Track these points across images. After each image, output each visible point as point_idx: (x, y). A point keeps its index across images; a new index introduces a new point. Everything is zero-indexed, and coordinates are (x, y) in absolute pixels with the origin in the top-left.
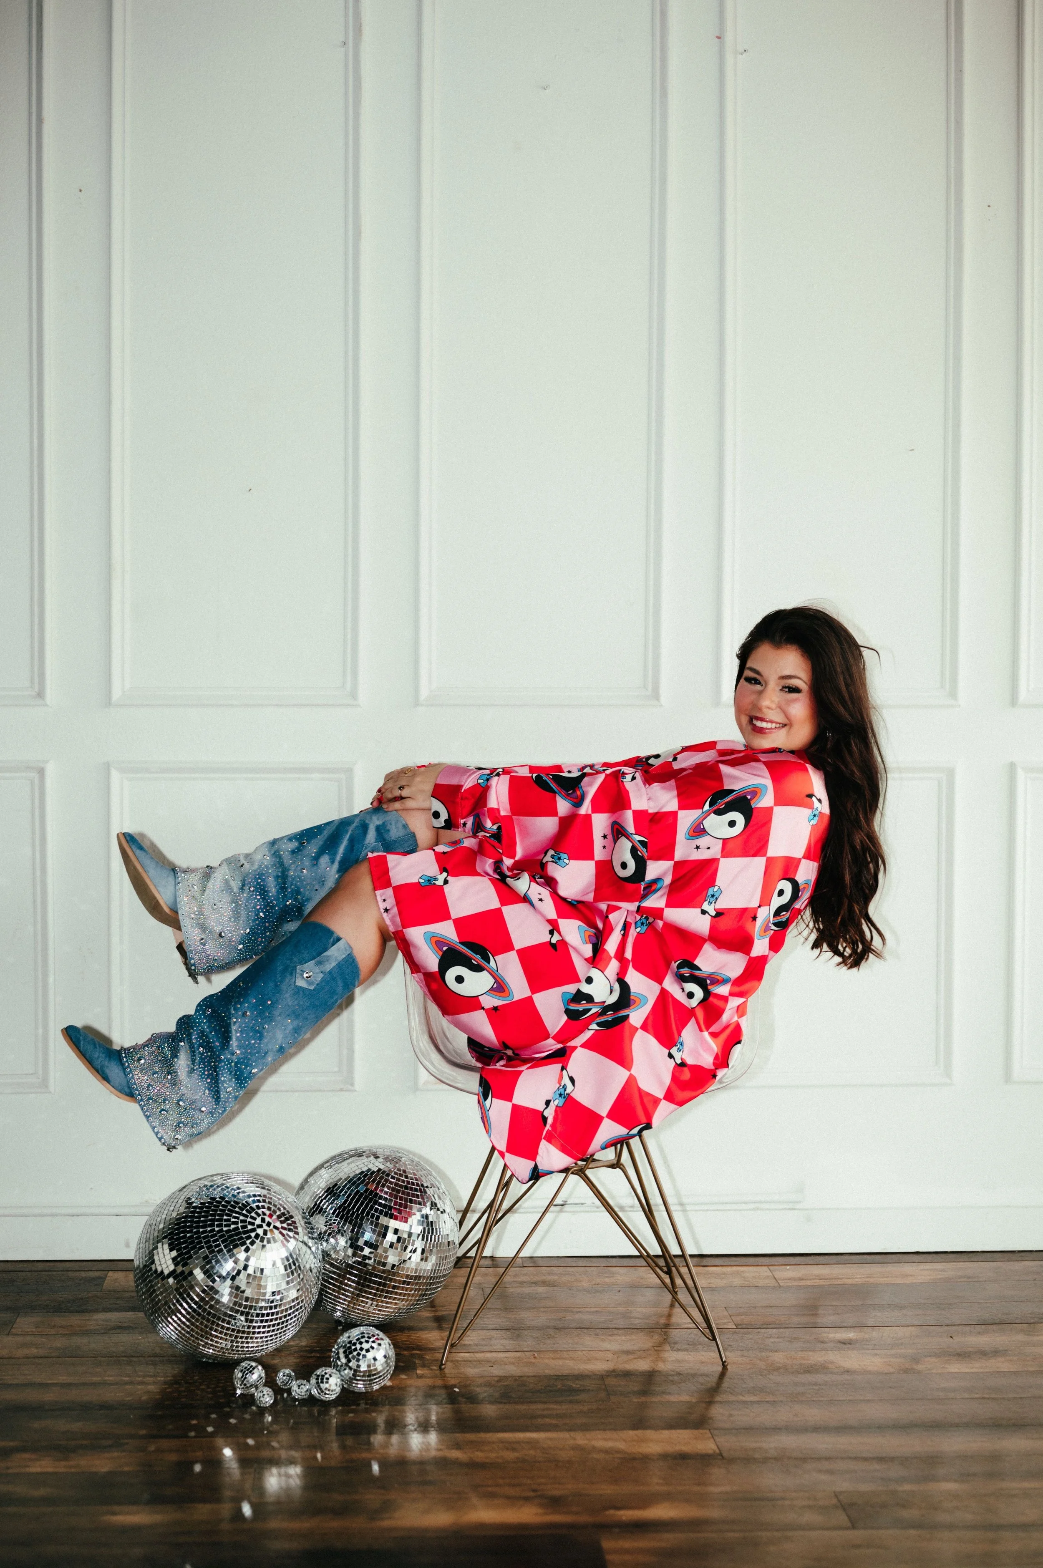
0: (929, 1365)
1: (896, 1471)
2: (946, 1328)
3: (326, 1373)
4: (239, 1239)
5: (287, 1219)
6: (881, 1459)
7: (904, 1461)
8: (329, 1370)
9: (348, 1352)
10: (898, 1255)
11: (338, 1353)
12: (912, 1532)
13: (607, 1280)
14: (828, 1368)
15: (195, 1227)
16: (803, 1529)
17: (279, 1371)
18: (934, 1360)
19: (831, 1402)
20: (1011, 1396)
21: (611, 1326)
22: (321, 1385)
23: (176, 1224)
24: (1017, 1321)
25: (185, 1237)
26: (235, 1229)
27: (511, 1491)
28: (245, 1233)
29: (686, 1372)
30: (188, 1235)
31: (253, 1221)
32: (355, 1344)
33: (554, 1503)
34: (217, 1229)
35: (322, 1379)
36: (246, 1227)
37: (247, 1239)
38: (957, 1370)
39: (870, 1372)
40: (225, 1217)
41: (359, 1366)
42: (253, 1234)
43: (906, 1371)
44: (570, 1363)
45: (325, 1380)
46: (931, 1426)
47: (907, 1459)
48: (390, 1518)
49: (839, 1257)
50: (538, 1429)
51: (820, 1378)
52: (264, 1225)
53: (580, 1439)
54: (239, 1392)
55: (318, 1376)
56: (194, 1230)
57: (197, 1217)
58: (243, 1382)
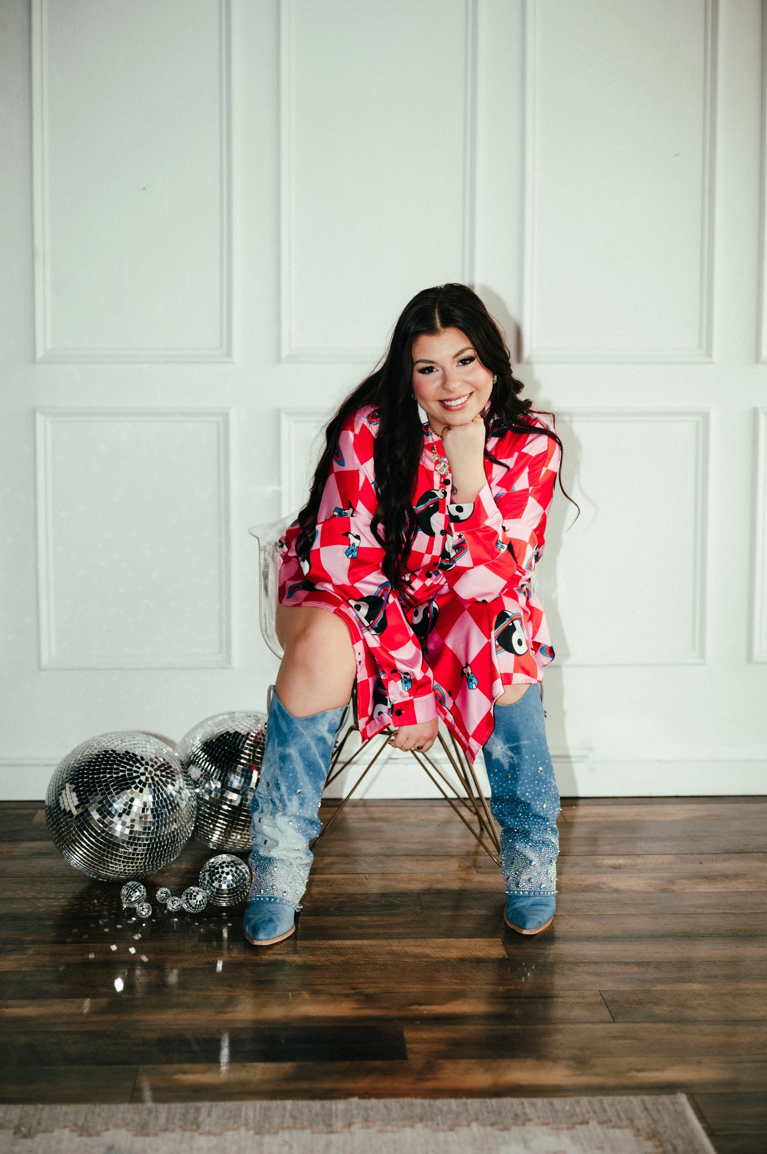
0: (683, 886)
1: (651, 974)
2: (697, 856)
3: (194, 892)
4: (125, 784)
5: (166, 769)
6: (639, 964)
7: (658, 965)
8: (196, 889)
9: (212, 874)
10: (662, 799)
11: (204, 875)
12: (662, 1026)
13: (430, 817)
14: (601, 888)
15: (91, 774)
16: (572, 1023)
17: (157, 890)
18: (686, 881)
19: (601, 916)
20: (749, 911)
21: (429, 853)
22: (190, 901)
23: (76, 771)
24: (755, 851)
25: (83, 781)
26: (122, 776)
27: (334, 989)
28: (130, 779)
29: (487, 890)
30: (85, 780)
31: (138, 770)
32: (217, 868)
33: (369, 999)
34: (108, 776)
35: (191, 896)
36: (132, 774)
37: (132, 784)
38: (704, 890)
39: (634, 892)
40: (115, 766)
41: (220, 886)
42: (137, 781)
43: (664, 891)
44: (394, 884)
45: (193, 897)
46: (682, 936)
47: (661, 963)
48: (231, 1012)
49: (615, 800)
50: (362, 937)
51: (593, 896)
52: (147, 773)
53: (396, 945)
54: (125, 906)
55: (188, 894)
56: (90, 776)
57: (92, 766)
58: (128, 898)
